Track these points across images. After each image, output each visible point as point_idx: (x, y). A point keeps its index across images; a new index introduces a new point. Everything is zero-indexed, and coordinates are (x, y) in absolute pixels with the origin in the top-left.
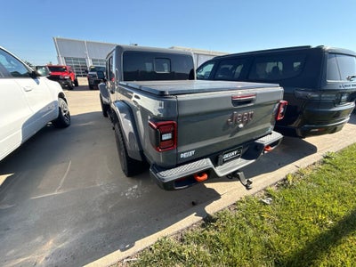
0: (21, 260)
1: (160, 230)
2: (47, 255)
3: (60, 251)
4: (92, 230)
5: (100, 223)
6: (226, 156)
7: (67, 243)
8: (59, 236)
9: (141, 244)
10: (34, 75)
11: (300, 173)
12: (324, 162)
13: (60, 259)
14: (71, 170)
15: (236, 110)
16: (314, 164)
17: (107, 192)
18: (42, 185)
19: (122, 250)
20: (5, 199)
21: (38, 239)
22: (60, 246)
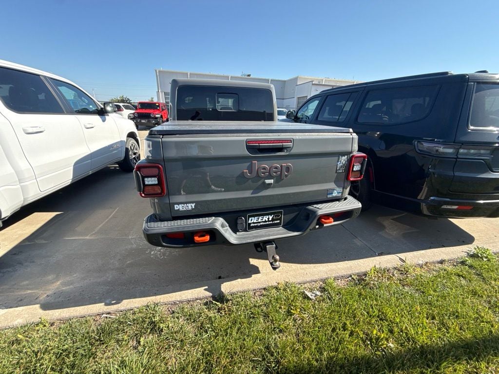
0: (29, 291)
1: (155, 294)
2: (49, 293)
3: (62, 292)
4: (99, 280)
5: (110, 276)
6: (254, 220)
7: (71, 286)
8: (68, 279)
9: (127, 304)
10: (102, 113)
11: (403, 271)
12: (463, 263)
13: (57, 300)
14: (114, 217)
15: (255, 158)
16: (442, 262)
17: (134, 246)
18: (80, 228)
19: (106, 305)
20: (45, 235)
21: (50, 277)
22: (64, 289)
